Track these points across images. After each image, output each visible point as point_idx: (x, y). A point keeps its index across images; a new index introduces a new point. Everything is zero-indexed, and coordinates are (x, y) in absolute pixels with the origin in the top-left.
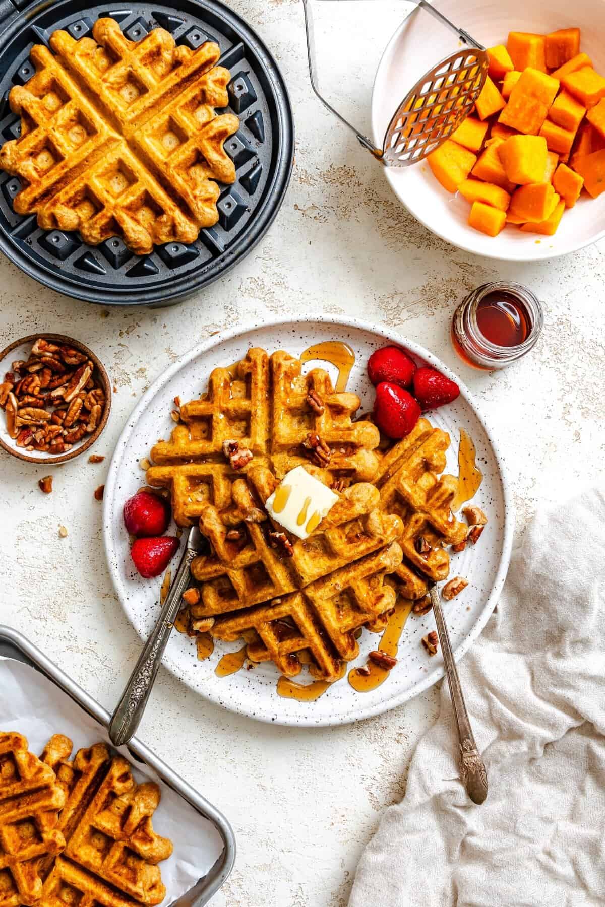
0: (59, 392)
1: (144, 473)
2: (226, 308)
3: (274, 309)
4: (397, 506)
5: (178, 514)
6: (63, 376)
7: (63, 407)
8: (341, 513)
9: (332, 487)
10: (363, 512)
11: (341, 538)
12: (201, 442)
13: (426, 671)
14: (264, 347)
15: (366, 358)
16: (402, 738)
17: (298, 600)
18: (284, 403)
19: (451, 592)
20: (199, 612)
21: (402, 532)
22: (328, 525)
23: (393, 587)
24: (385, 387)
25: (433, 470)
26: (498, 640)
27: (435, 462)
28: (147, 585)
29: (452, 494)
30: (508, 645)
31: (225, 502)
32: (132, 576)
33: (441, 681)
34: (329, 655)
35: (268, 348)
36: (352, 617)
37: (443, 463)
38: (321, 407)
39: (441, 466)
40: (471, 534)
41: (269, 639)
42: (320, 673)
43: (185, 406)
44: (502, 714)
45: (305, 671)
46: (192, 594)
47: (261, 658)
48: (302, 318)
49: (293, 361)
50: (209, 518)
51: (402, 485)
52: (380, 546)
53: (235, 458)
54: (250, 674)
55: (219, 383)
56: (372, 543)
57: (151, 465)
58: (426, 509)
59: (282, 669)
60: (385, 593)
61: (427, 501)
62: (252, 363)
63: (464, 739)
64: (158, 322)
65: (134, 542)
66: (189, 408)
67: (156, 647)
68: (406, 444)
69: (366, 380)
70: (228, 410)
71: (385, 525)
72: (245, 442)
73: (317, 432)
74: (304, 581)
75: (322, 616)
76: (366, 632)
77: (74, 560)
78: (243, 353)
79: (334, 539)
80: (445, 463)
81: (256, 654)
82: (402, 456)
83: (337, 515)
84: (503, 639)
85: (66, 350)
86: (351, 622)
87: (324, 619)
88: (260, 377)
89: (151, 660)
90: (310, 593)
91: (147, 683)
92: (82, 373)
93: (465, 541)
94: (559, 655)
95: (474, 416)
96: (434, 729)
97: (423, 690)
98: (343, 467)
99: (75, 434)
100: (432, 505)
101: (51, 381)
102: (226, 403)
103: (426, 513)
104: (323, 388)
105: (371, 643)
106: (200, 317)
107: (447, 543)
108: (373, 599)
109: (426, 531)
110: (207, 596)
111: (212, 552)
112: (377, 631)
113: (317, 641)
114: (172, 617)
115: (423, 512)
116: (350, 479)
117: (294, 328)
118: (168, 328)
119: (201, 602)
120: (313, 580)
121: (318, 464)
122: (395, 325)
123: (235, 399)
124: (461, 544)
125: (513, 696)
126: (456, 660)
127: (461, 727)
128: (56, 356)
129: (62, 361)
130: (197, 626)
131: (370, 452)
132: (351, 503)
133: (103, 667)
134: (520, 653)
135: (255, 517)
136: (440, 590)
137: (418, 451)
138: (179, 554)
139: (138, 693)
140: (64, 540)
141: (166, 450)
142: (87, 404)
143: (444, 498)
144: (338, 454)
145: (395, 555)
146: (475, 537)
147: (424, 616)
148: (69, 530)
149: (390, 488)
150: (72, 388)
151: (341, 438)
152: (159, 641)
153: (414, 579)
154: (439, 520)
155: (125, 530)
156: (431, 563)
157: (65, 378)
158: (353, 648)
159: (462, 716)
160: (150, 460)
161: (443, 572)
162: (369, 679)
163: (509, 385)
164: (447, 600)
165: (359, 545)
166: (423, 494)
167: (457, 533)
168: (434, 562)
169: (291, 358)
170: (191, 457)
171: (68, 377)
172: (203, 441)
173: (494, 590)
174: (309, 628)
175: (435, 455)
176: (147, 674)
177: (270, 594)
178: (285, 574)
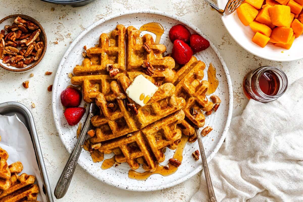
0: (24, 41)
1: (70, 80)
2: (106, 7)
3: (128, 8)
4: (182, 94)
5: (85, 97)
6: (26, 34)
7: (25, 48)
8: (159, 95)
9: (155, 84)
10: (168, 96)
11: (158, 107)
12: (96, 65)
13: (194, 167)
14: (124, 25)
15: (168, 30)
16: (183, 198)
17: (139, 135)
18: (133, 48)
19: (206, 133)
20: (95, 140)
21: (185, 105)
22: (153, 101)
23: (180, 130)
24: (178, 42)
25: (198, 78)
26: (226, 154)
27: (199, 75)
28: (71, 129)
29: (207, 89)
30: (231, 156)
31: (107, 92)
32: (64, 125)
33: (201, 171)
34: (152, 160)
35: (126, 25)
36: (162, 142)
37: (202, 75)
38: (150, 50)
39: (202, 76)
40: (214, 107)
41: (126, 152)
42: (147, 167)
43: (89, 50)
44: (228, 187)
45: (141, 167)
46: (91, 132)
47: (122, 161)
48: (141, 11)
49: (137, 30)
50: (100, 98)
51: (185, 85)
52: (176, 111)
53: (111, 72)
54: (116, 169)
55: (104, 39)
56: (172, 109)
57: (73, 76)
58: (195, 95)
59: (131, 166)
60: (177, 132)
61: (196, 92)
62: (119, 31)
63: (211, 197)
64: (76, 13)
65: (66, 110)
66: (91, 50)
67: (76, 156)
68: (186, 67)
69: (168, 39)
70: (108, 51)
71: (178, 102)
72: (116, 65)
73: (148, 60)
74: (142, 126)
75: (150, 141)
76: (168, 149)
77: (38, 118)
78: (115, 27)
79: (156, 107)
80: (204, 76)
81: (119, 159)
82: (184, 73)
83: (157, 97)
84: (229, 154)
85: (29, 23)
86: (162, 145)
87: (150, 143)
88: (122, 37)
89: (73, 161)
90: (144, 131)
91: (71, 171)
92: (36, 34)
93: (211, 110)
94: (254, 162)
95: (216, 55)
96: (198, 192)
97: (193, 175)
98: (159, 76)
99: (29, 60)
100: (198, 94)
101: (21, 36)
102: (107, 48)
103: (195, 97)
104: (150, 42)
105: (170, 154)
106: (95, 11)
107: (204, 110)
108: (172, 135)
109: (195, 105)
110: (99, 133)
111: (101, 113)
112: (173, 149)
113: (147, 153)
114: (83, 142)
115: (194, 96)
116: (162, 82)
117: (137, 16)
118: (81, 16)
119: (95, 136)
120: (146, 125)
121: (149, 75)
122: (181, 16)
123: (111, 47)
124: (210, 111)
125: (233, 179)
126: (208, 162)
127: (210, 192)
128: (25, 25)
129: (27, 28)
130: (93, 147)
131: (171, 70)
132: (163, 91)
133: (51, 166)
134: (236, 160)
135: (121, 97)
136: (201, 132)
137: (192, 70)
138: (85, 115)
139: (67, 175)
140: (34, 109)
141: (80, 69)
142: (36, 48)
143: (203, 90)
144: (157, 70)
145: (182, 115)
146: (216, 108)
147: (193, 143)
148: (36, 104)
149: (180, 86)
150: (30, 40)
151: (158, 63)
152: (77, 153)
153: (189, 126)
154: (201, 100)
155: (61, 104)
156: (197, 119)
157: (27, 35)
158: (162, 156)
159: (210, 187)
160: (73, 73)
161: (202, 123)
162: (169, 171)
163: (230, 43)
164: (203, 136)
165: (167, 110)
166: (194, 89)
167: (208, 106)
168: (198, 119)
169: (135, 29)
170: (91, 72)
171: (29, 35)
172: (97, 65)
173: (224, 132)
174: (143, 147)
175: (199, 72)
176: (72, 167)
177: (127, 131)
178: (134, 123)
